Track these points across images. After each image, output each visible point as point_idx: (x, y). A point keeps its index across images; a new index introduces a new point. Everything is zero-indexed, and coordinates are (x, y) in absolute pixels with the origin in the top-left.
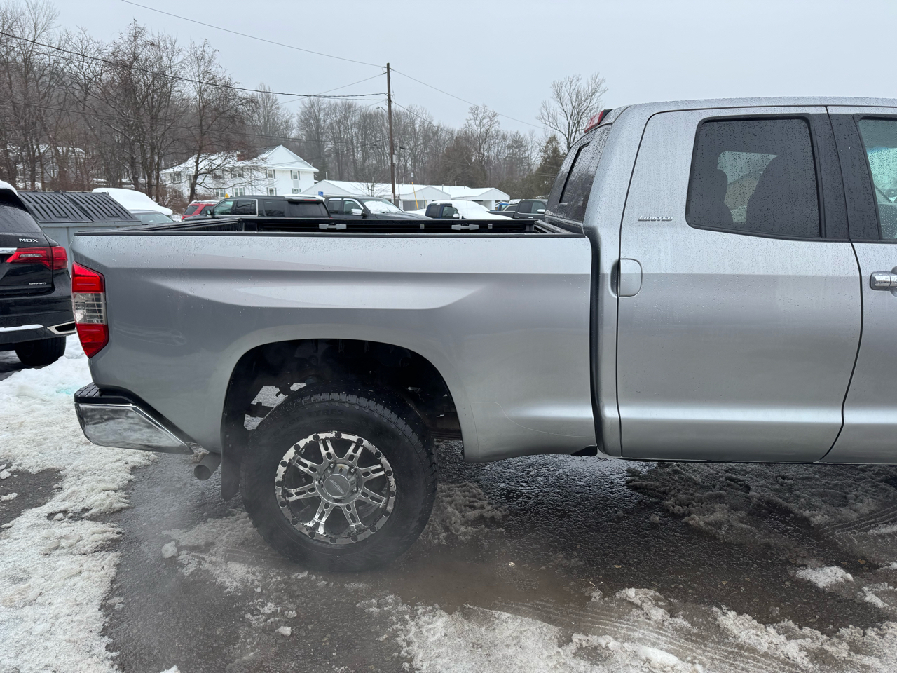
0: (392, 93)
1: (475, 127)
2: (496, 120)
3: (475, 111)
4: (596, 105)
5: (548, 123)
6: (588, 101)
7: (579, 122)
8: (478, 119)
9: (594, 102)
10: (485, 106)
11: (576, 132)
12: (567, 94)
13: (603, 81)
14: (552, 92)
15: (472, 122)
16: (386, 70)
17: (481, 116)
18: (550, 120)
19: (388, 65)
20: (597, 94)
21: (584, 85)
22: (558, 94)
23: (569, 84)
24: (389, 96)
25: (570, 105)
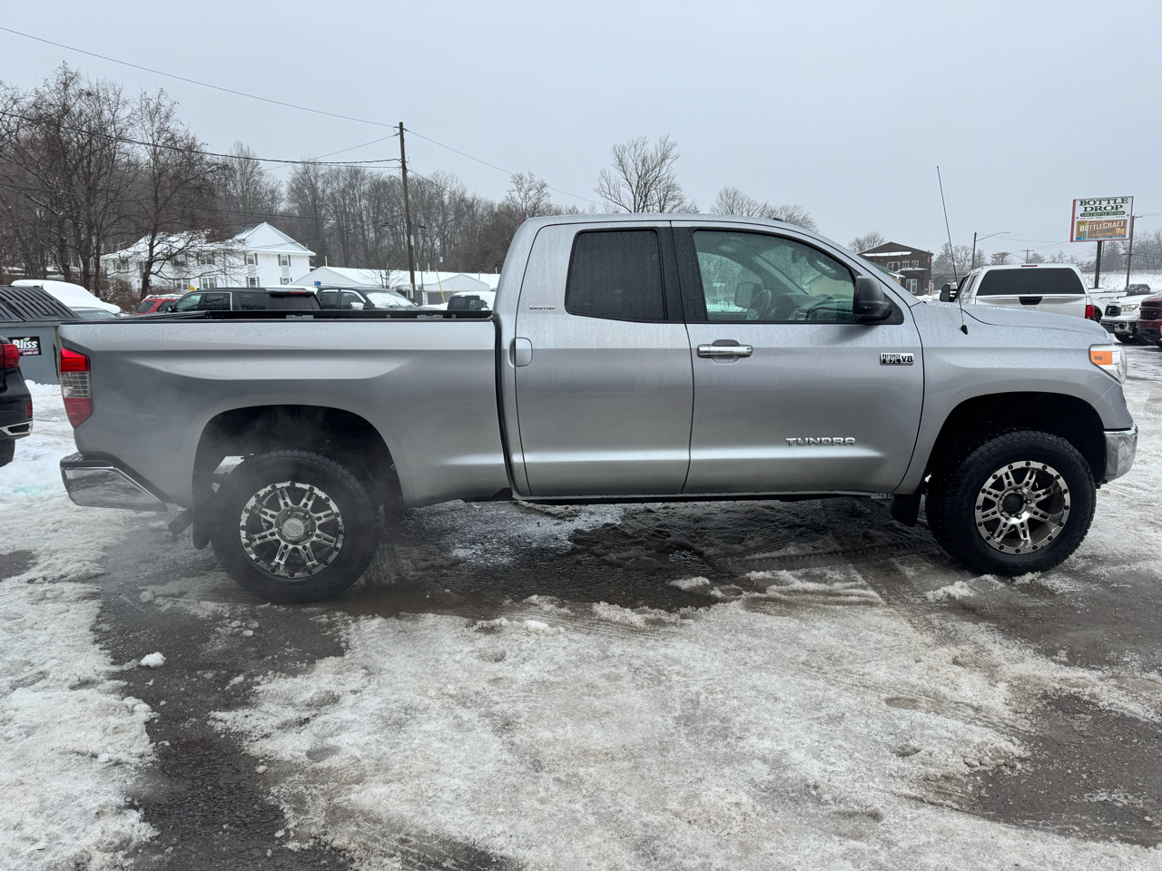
0: (406, 159)
1: (519, 200)
2: (545, 192)
3: (519, 180)
4: (667, 175)
5: (609, 196)
6: (657, 169)
7: (646, 196)
8: (523, 190)
9: (664, 171)
10: (531, 175)
11: (643, 207)
12: (631, 161)
13: (674, 145)
14: (612, 159)
15: (516, 194)
16: (398, 131)
17: (526, 186)
18: (611, 194)
19: (401, 124)
20: (668, 161)
21: (651, 149)
22: (621, 161)
23: (633, 148)
24: (403, 162)
25: (636, 175)
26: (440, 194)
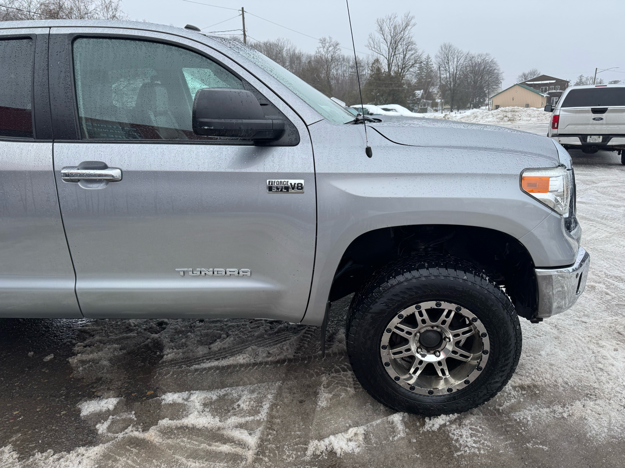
0: (246, 30)
1: (323, 53)
2: (338, 47)
3: (323, 41)
4: (407, 37)
5: (374, 49)
6: (402, 33)
7: (396, 48)
8: (326, 47)
9: (406, 33)
10: (330, 38)
11: (394, 56)
12: (387, 28)
13: (413, 17)
14: (376, 27)
15: (321, 49)
16: (241, 12)
17: (327, 44)
18: (374, 47)
19: (243, 8)
20: (409, 28)
21: (400, 20)
22: (381, 28)
23: (388, 20)
24: (244, 31)
25: (390, 36)
26: (281, 51)
